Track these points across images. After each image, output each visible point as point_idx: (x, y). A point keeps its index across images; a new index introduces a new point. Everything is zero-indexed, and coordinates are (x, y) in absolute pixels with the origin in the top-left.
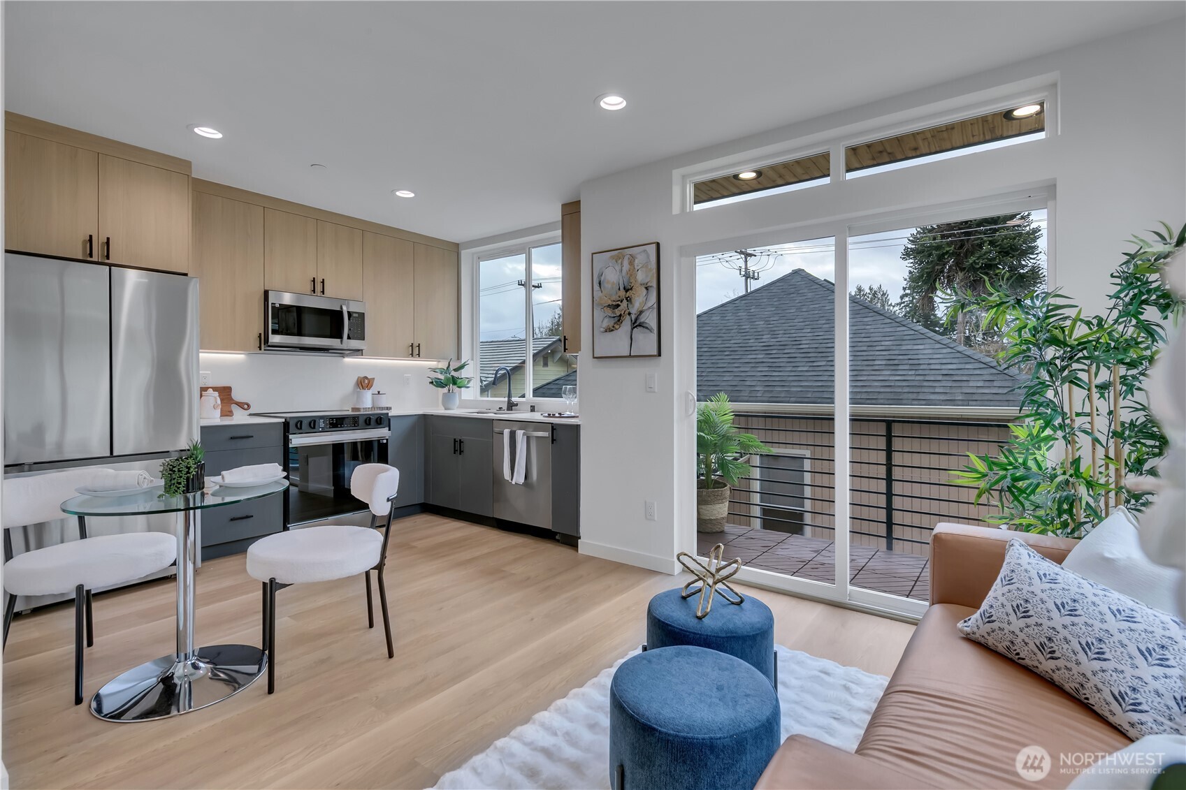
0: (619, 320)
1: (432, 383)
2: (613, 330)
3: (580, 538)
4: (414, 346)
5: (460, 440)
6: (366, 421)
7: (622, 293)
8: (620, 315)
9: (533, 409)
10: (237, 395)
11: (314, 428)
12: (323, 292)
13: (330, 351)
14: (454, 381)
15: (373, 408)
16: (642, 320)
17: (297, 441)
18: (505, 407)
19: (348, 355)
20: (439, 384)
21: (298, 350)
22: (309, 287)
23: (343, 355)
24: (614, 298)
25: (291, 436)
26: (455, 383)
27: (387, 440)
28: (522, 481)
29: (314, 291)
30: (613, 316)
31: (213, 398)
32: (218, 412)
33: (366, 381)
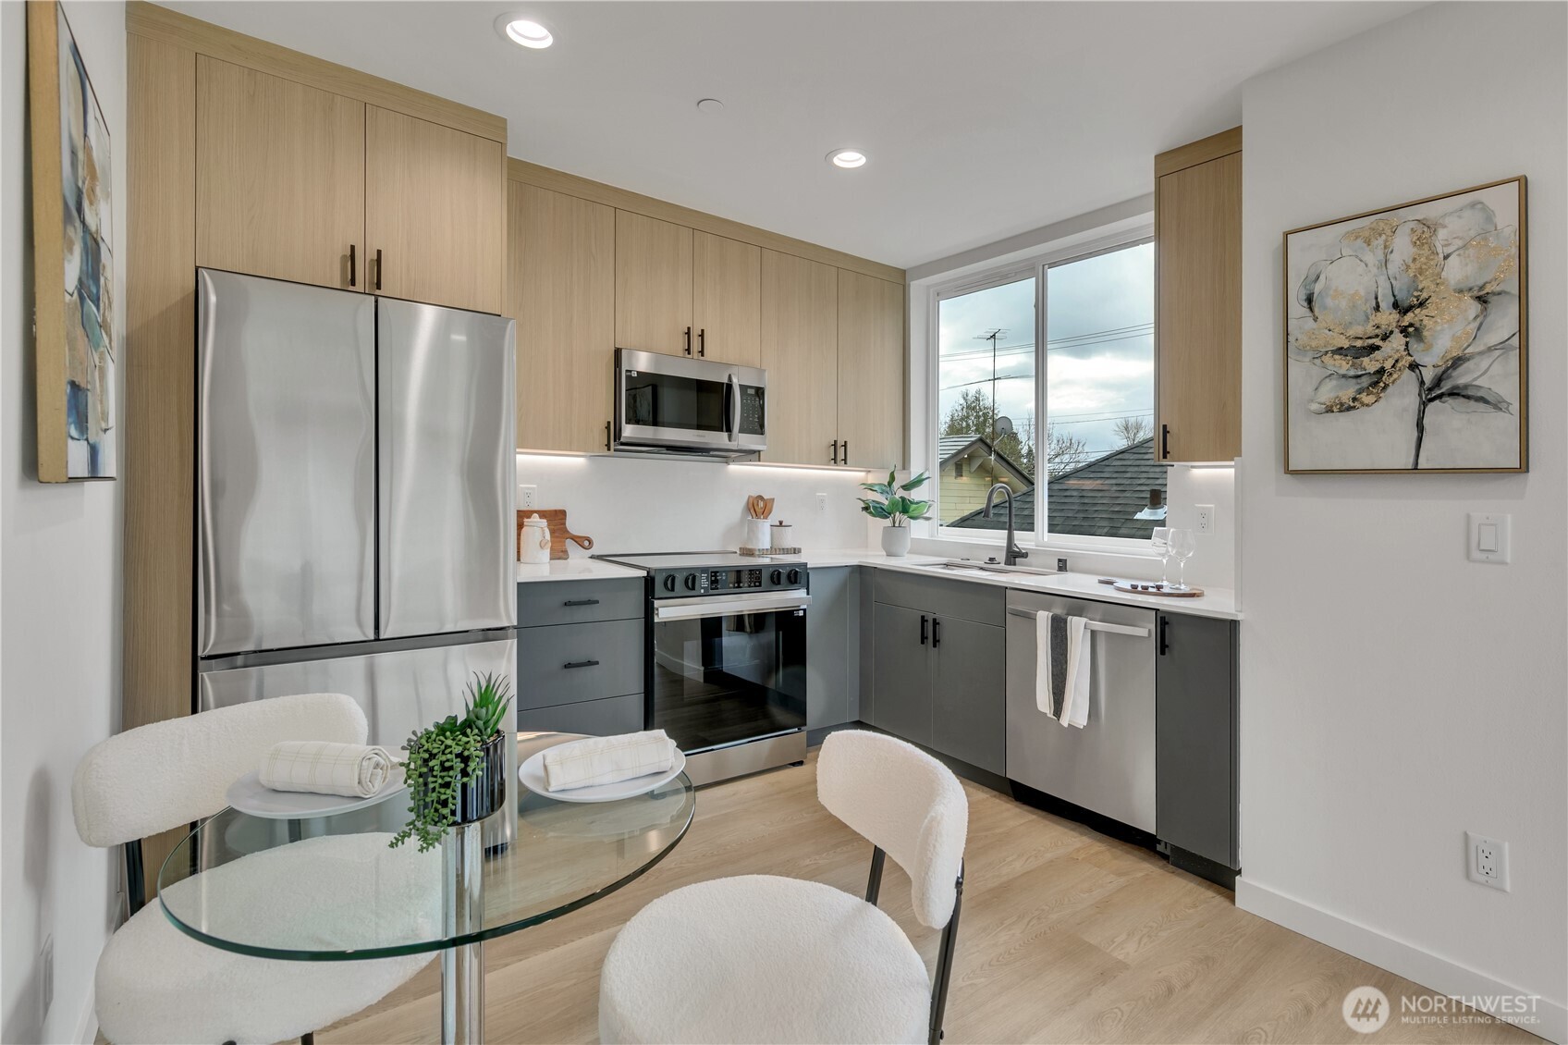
0: (1375, 384)
1: (866, 509)
2: (1350, 408)
3: (1239, 872)
4: (839, 445)
5: (934, 620)
6: (772, 577)
7: (1388, 318)
8: (1381, 371)
9: (1063, 566)
10: (573, 525)
11: (693, 588)
12: (702, 352)
13: (711, 453)
14: (905, 507)
15: (774, 550)
16: (1462, 381)
17: (667, 611)
18: (1001, 557)
19: (734, 460)
20: (881, 512)
21: (664, 450)
22: (681, 343)
23: (727, 460)
24: (1358, 330)
25: (657, 603)
26: (905, 510)
27: (805, 610)
28: (1081, 721)
29: (688, 351)
30: (1352, 373)
31: (538, 530)
32: (547, 552)
33: (761, 504)
